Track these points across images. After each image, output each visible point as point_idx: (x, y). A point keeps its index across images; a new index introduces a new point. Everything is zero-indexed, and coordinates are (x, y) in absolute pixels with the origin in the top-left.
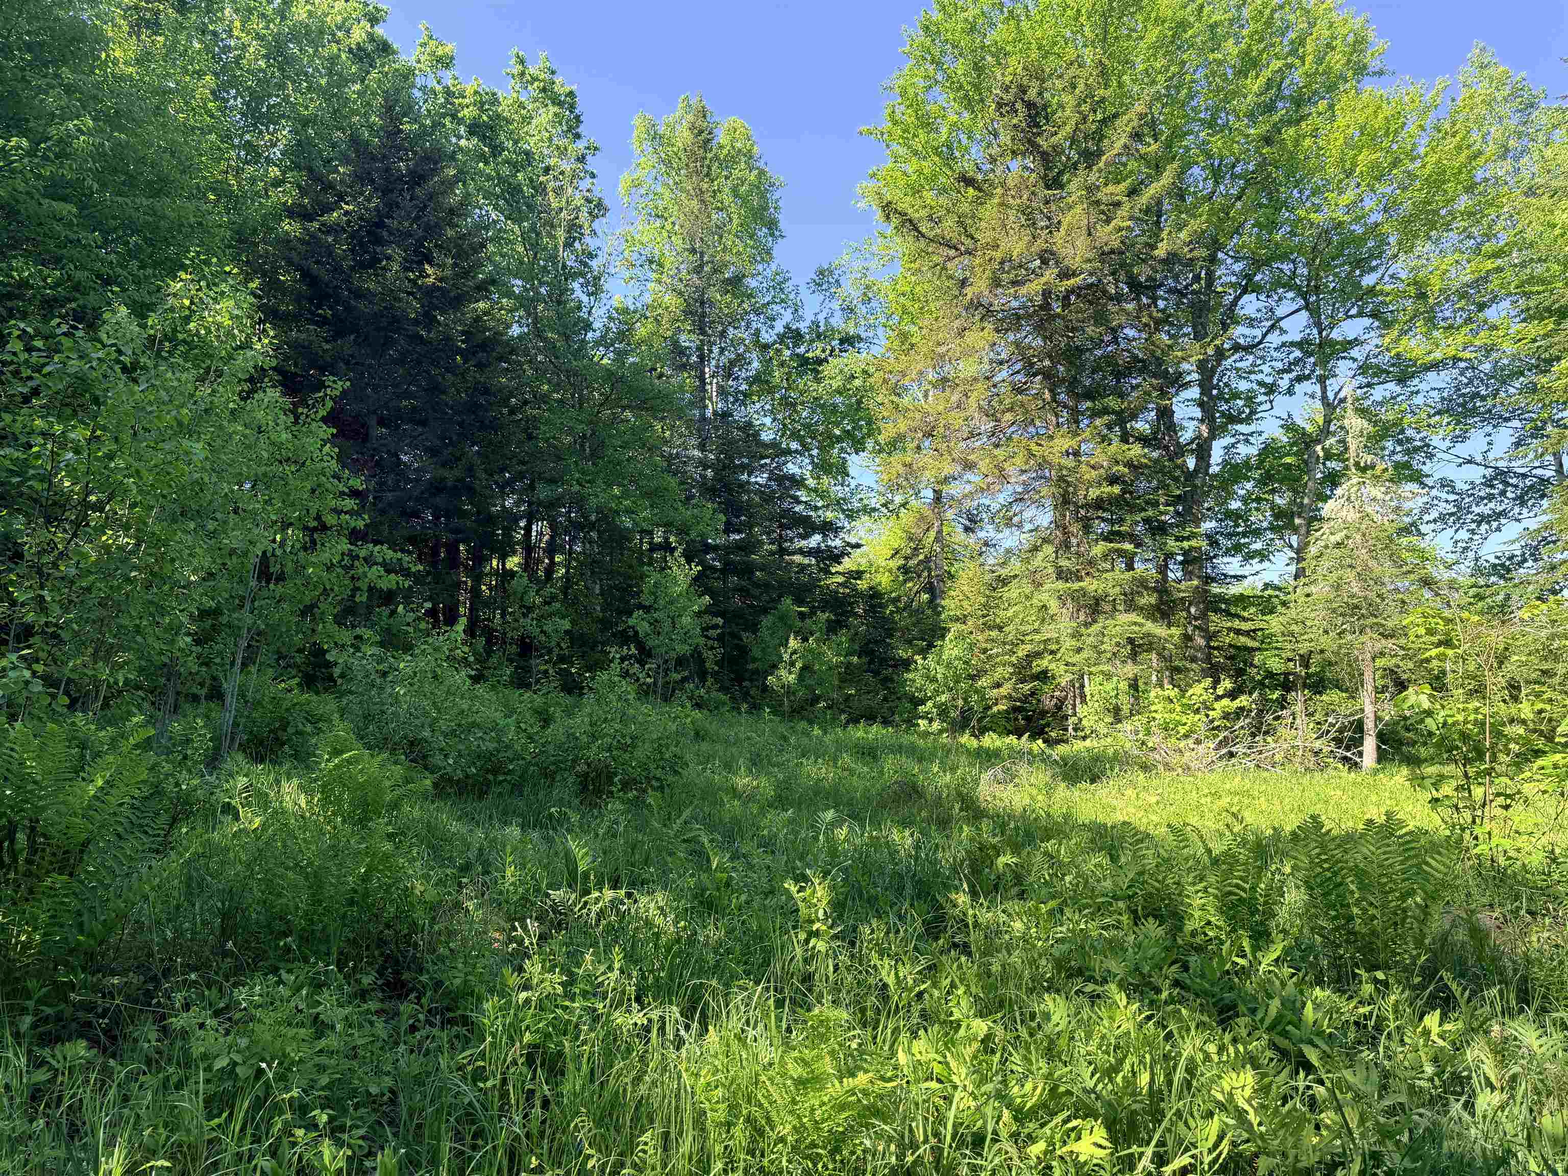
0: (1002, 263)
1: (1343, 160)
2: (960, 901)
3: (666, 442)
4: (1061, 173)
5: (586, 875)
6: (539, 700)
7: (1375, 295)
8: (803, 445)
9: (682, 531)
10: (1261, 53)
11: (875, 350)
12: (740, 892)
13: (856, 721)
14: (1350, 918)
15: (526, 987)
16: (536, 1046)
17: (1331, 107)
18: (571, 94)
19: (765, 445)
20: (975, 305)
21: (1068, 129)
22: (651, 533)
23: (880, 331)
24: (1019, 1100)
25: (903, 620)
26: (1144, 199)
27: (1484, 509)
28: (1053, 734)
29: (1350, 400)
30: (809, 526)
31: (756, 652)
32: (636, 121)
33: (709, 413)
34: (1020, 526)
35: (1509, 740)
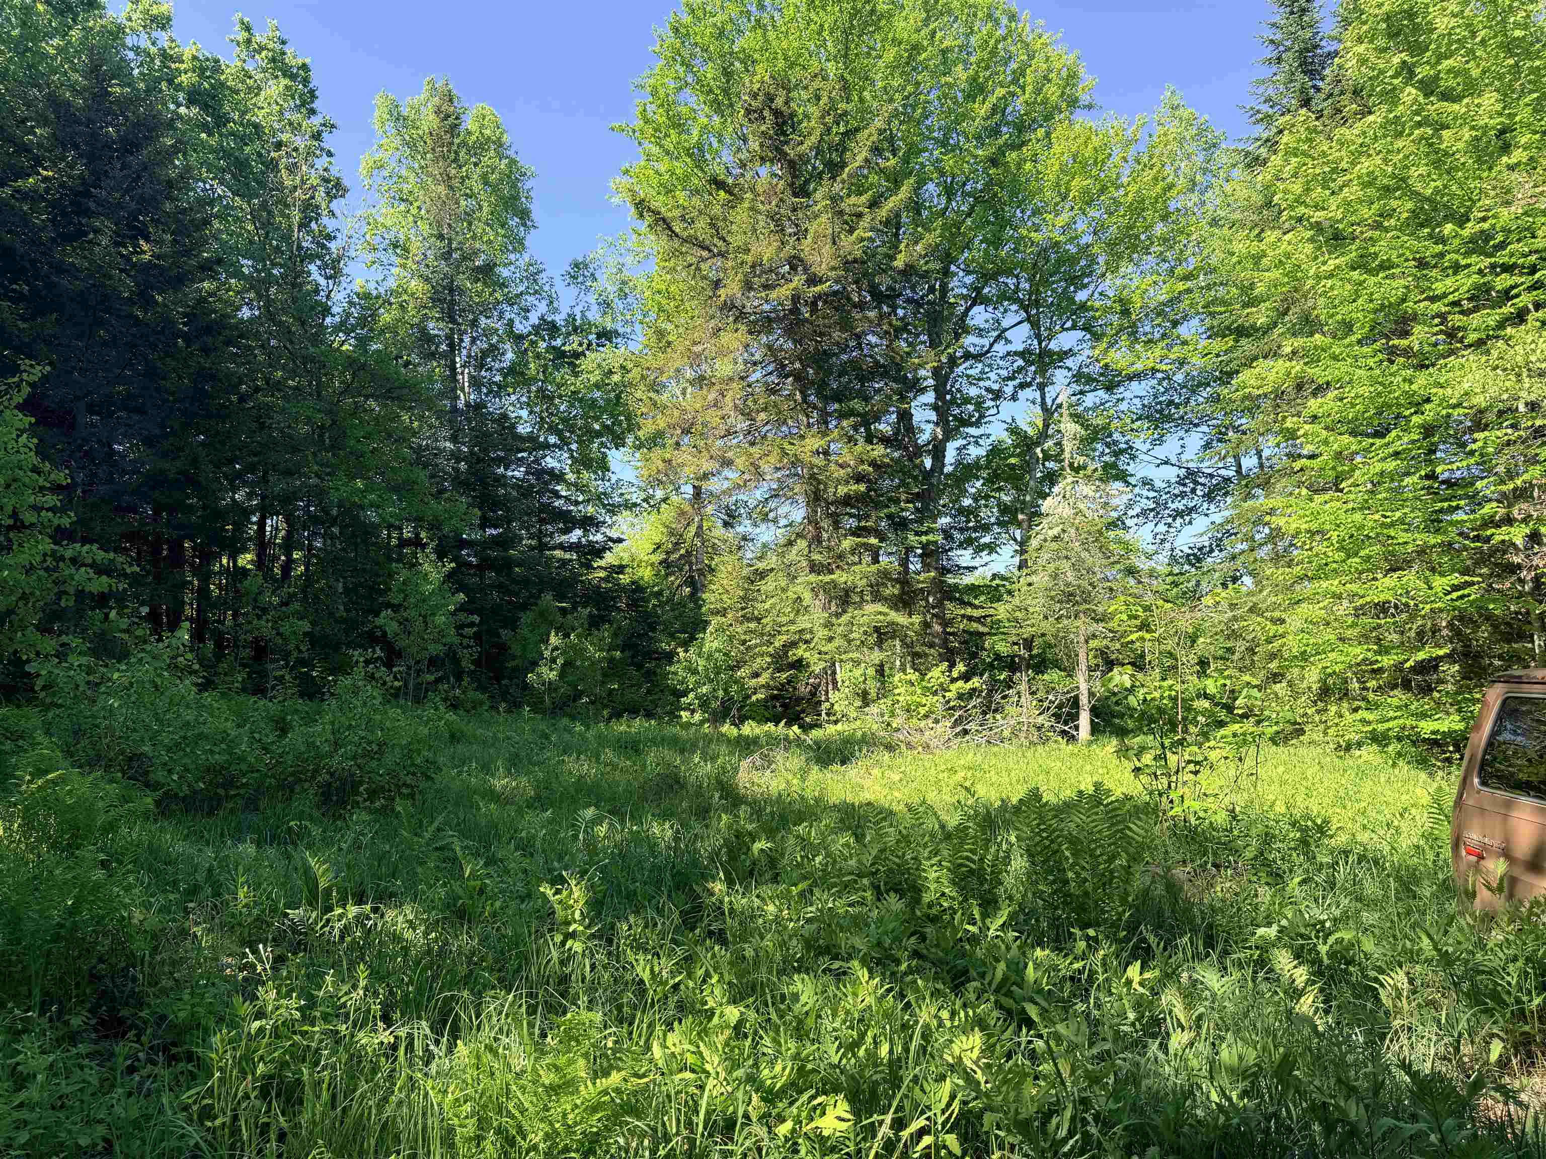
0: (753, 266)
1: (1058, 185)
2: (716, 890)
3: (415, 434)
4: (807, 182)
5: (328, 891)
6: (274, 708)
7: (1087, 310)
8: (562, 439)
9: (434, 526)
10: (987, 80)
11: (633, 347)
12: (494, 898)
13: (619, 715)
14: (1066, 882)
15: (260, 1015)
16: (271, 1077)
17: (1048, 134)
18: (304, 67)
19: (521, 438)
20: (728, 306)
21: (813, 140)
22: (400, 529)
23: (638, 327)
24: (769, 1082)
25: (666, 613)
26: (883, 213)
27: (1179, 505)
28: (808, 720)
29: (1065, 405)
30: (569, 521)
31: (516, 649)
32: (378, 100)
33: (461, 404)
34: (775, 521)
35: (1197, 713)
